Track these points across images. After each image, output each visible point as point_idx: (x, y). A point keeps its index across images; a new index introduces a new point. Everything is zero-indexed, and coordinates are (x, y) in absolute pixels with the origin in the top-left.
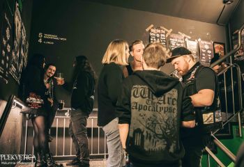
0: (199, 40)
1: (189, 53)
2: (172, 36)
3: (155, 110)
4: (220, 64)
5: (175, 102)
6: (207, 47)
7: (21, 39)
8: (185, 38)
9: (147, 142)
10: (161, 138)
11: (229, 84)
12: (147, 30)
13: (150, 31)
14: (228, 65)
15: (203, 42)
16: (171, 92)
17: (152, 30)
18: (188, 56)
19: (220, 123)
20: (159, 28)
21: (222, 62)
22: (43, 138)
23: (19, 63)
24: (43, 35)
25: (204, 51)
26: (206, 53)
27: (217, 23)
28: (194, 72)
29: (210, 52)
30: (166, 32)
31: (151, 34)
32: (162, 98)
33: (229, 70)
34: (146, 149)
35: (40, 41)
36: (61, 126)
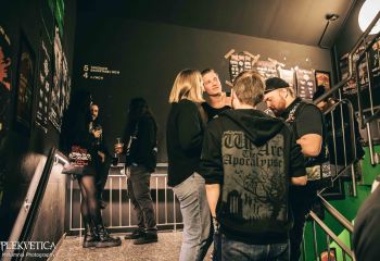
0: (297, 68)
1: (285, 85)
2: (260, 64)
3: (255, 164)
4: (325, 100)
5: (281, 153)
6: (307, 78)
7: (62, 74)
8: (277, 66)
9: (246, 208)
10: (265, 202)
11: (338, 127)
12: (226, 57)
13: (230, 57)
14: (336, 101)
15: (301, 71)
16: (275, 139)
17: (233, 57)
18: (284, 90)
19: (328, 179)
20: (242, 54)
21: (328, 97)
22: (93, 204)
23: (60, 105)
24: (90, 68)
25: (303, 83)
26: (306, 86)
27: (319, 45)
28: (293, 111)
29: (310, 84)
30: (252, 59)
31: (232, 62)
32: (264, 148)
33: (338, 107)
34: (245, 217)
35: (86, 75)
36: (115, 188)
